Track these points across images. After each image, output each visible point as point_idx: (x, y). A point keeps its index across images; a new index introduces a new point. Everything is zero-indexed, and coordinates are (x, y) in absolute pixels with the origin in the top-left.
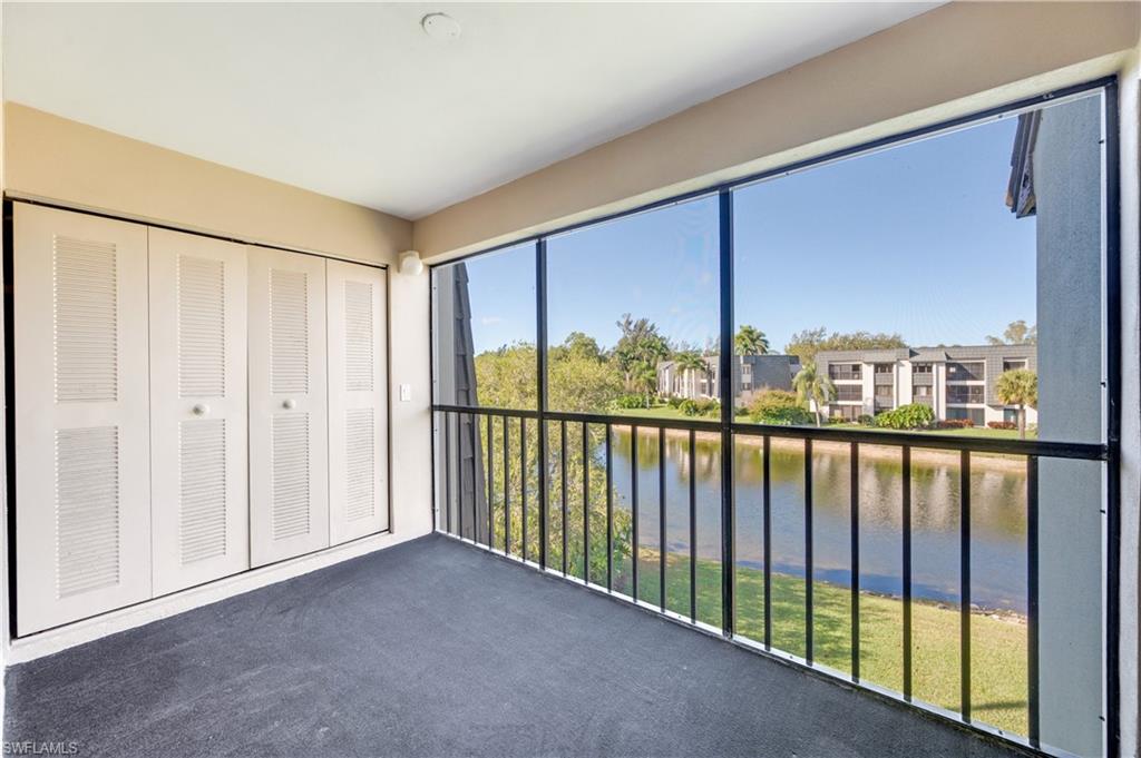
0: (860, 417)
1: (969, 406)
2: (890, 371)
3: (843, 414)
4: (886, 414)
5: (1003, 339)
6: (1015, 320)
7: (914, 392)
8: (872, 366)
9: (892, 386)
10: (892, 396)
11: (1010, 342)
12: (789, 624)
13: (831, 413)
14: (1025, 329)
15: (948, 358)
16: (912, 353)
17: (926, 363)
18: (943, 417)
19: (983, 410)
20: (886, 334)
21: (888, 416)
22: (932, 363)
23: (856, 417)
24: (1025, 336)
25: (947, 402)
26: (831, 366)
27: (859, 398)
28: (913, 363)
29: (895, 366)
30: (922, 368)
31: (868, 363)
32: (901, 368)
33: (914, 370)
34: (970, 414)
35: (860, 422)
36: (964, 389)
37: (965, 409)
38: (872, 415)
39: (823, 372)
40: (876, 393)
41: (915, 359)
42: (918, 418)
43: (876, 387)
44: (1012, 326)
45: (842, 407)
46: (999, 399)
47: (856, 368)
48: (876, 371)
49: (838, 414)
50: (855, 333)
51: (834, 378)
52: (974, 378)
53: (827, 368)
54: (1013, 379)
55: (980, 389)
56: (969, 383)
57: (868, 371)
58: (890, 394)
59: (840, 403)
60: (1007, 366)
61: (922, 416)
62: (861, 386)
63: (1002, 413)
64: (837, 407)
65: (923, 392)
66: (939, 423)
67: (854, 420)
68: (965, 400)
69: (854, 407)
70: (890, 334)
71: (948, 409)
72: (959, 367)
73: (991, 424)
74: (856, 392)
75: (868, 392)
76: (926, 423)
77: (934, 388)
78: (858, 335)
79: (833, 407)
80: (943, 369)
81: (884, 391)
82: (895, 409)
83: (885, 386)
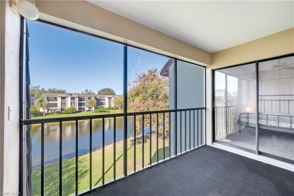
0: (57, 112)
1: (82, 107)
2: (65, 99)
3: (51, 112)
4: (64, 110)
5: (84, 92)
6: (86, 89)
7: (71, 104)
8: (61, 98)
9: (66, 103)
10: (66, 106)
11: (86, 93)
12: (66, 175)
13: (48, 111)
14: (88, 91)
15: (79, 96)
16: (71, 95)
17: (74, 97)
18: (77, 110)
19: (85, 108)
20: (62, 89)
21: (65, 111)
22: (75, 97)
23: (56, 112)
24: (88, 92)
25: (78, 106)
26: (48, 97)
27: (57, 106)
28: (71, 97)
29: (66, 98)
30: (73, 98)
31: (59, 97)
32: (68, 98)
33: (71, 99)
34: (83, 109)
35: (57, 113)
36: (81, 103)
37: (82, 108)
38: (60, 111)
39: (45, 99)
40: (61, 105)
41: (71, 96)
42: (72, 111)
43: (61, 103)
44: (86, 90)
45: (51, 110)
46: (88, 105)
47: (56, 98)
48: (61, 99)
49: (50, 112)
50: (53, 88)
51: (49, 101)
52: (83, 101)
53: (46, 98)
54: (91, 101)
55: (84, 103)
56: (82, 102)
57: (59, 99)
58: (65, 105)
59: (51, 108)
60: (89, 98)
61: (73, 110)
62: (57, 103)
63: (88, 108)
64: (50, 109)
65: (73, 104)
66: (77, 111)
67: (55, 113)
68: (82, 106)
69: (55, 109)
70: (63, 89)
71: (78, 108)
72: (81, 98)
73: (86, 111)
74: (56, 105)
75: (59, 105)
76: (74, 112)
77: (76, 103)
78: (54, 89)
79: (48, 110)
80: (77, 99)
81: (63, 104)
82: (66, 109)
83: (64, 103)
